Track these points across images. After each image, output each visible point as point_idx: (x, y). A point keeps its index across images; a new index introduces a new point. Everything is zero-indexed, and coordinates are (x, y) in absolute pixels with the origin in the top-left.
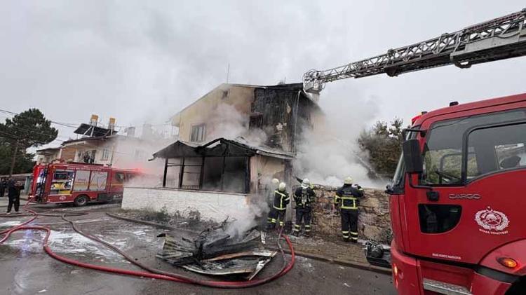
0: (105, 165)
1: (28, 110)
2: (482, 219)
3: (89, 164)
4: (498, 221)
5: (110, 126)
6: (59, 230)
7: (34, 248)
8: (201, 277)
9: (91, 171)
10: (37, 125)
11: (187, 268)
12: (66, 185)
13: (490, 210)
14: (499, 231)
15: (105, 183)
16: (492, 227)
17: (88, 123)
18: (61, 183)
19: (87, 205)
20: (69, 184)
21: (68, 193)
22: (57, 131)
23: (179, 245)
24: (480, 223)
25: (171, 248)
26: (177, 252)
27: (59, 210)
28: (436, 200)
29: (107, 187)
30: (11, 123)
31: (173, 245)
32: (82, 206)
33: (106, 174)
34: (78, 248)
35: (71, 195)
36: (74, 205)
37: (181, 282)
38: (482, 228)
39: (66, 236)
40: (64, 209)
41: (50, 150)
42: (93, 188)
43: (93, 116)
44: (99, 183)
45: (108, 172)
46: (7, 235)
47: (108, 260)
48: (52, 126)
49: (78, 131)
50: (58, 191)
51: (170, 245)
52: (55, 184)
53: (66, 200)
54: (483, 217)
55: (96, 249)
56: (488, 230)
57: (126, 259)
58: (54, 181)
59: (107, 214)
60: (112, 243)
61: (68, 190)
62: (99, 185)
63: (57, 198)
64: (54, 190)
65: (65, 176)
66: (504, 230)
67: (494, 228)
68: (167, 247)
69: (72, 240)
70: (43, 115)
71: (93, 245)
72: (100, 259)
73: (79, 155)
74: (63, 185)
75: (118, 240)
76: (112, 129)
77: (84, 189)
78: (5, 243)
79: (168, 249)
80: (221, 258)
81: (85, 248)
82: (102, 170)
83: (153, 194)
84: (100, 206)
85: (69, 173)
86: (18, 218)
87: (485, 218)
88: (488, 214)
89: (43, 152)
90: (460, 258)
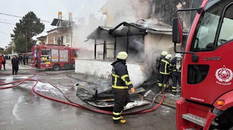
0: (66, 46)
1: (28, 13)
2: (219, 74)
3: (60, 45)
4: (227, 75)
5: (69, 18)
6: (42, 82)
7: (29, 88)
8: (94, 107)
9: (59, 50)
10: (34, 22)
11: (89, 103)
12: (48, 58)
13: (224, 68)
14: (227, 83)
15: (67, 57)
16: (223, 80)
17: (57, 18)
18: (45, 57)
19: (60, 70)
20: (49, 57)
21: (49, 63)
22: (44, 24)
23: (87, 91)
24: (217, 77)
25: (81, 91)
26: (85, 94)
27: (46, 72)
28: (197, 61)
29: (69, 59)
30: (22, 22)
31: (82, 90)
32: (57, 70)
33: (67, 51)
34: (46, 90)
35: (51, 64)
36: (53, 70)
37: (82, 108)
38: (218, 81)
39: (44, 84)
40: (48, 72)
41: (42, 37)
42: (61, 60)
43: (59, 12)
44: (64, 57)
45: (68, 50)
46: (21, 82)
47: (56, 96)
48: (41, 22)
49: (53, 24)
50: (44, 61)
51: (81, 90)
52: (42, 58)
53: (48, 67)
54: (220, 73)
55: (54, 90)
56: (220, 82)
57: (64, 96)
58: (41, 56)
59: (67, 75)
60: (61, 89)
61: (49, 61)
62: (65, 58)
63: (44, 66)
64: (43, 61)
65: (46, 53)
66: (230, 82)
67: (224, 80)
68: (79, 91)
69: (45, 86)
70: (36, 15)
71: (53, 89)
72: (53, 95)
73: (56, 39)
74: (46, 58)
75: (66, 88)
76: (71, 20)
77: (57, 60)
78: (19, 85)
79: (79, 92)
80: (109, 100)
81: (49, 90)
82: (65, 49)
83: (89, 63)
84: (66, 71)
85: (48, 51)
86: (27, 75)
87: (221, 74)
88: (223, 71)
89: (39, 39)
90: (203, 100)
